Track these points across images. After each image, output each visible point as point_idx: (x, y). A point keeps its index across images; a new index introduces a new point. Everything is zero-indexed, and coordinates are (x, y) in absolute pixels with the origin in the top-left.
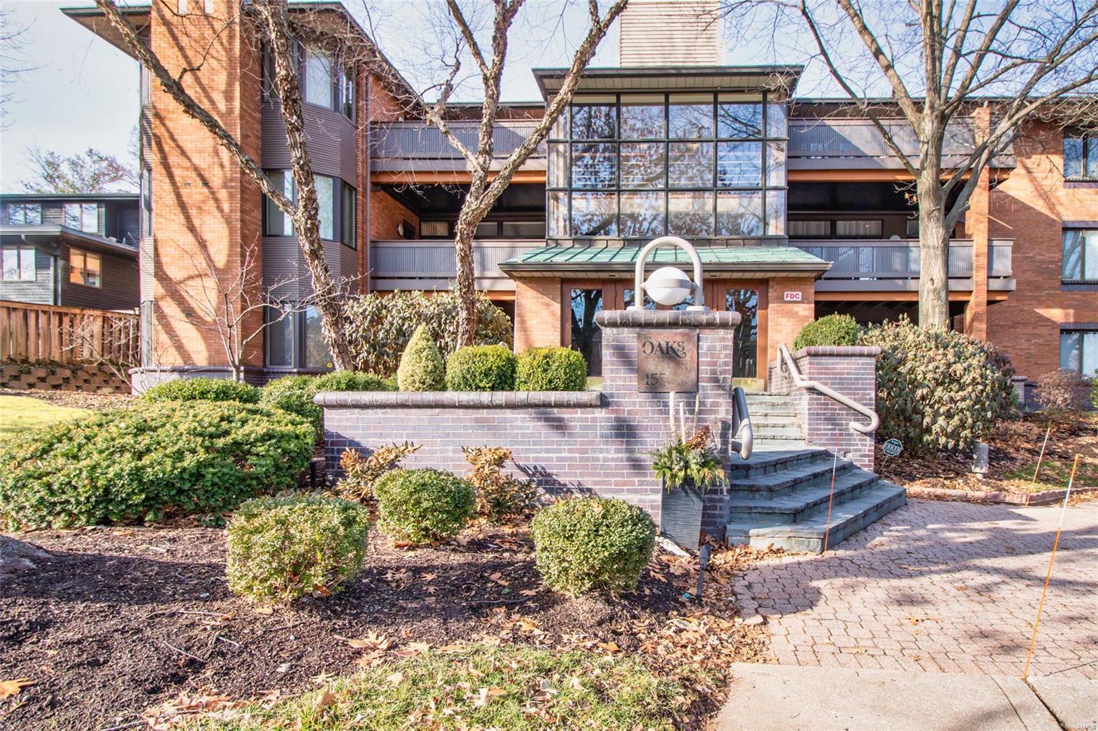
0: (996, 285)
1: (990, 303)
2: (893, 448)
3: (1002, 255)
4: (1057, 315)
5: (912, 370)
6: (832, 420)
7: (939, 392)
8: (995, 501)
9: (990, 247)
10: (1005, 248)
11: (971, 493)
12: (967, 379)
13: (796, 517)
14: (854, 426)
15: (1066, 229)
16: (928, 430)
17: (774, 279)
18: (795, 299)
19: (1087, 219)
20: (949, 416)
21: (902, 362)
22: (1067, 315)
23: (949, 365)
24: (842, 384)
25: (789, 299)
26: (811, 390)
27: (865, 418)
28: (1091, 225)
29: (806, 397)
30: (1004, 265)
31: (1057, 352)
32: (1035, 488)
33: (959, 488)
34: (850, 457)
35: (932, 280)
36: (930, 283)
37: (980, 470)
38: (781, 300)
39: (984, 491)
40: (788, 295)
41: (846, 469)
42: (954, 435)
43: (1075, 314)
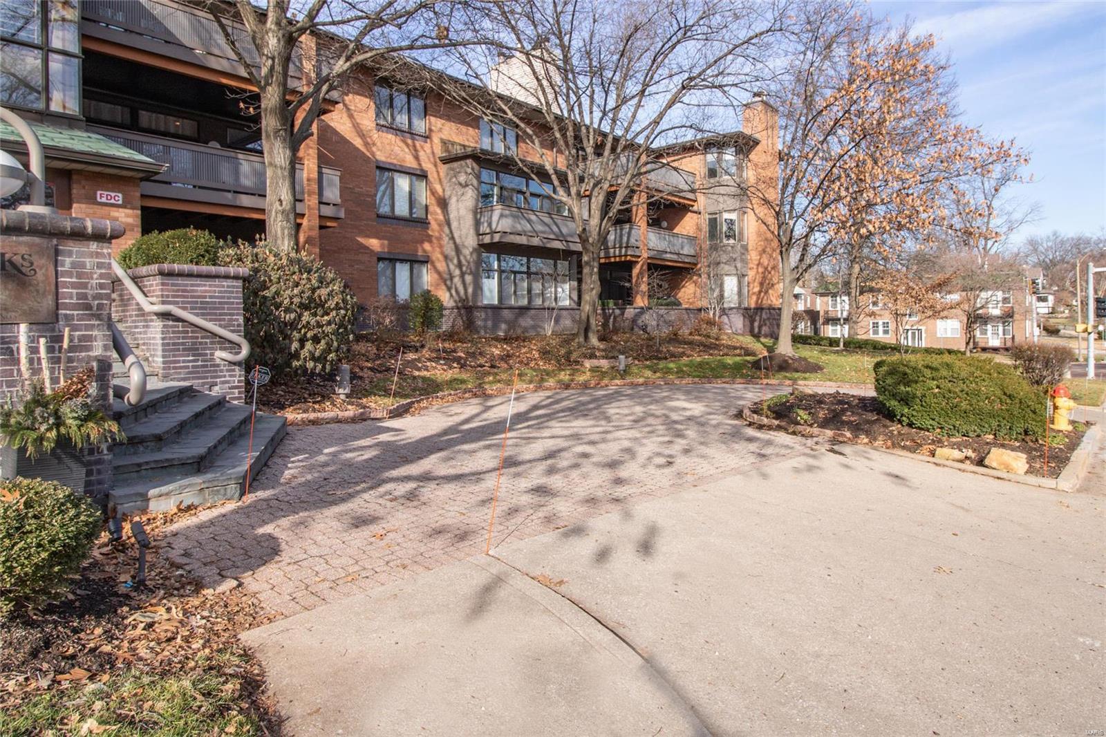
0: (327, 211)
1: (321, 227)
2: (261, 376)
3: (331, 184)
4: (374, 244)
5: (277, 293)
6: (194, 350)
7: (306, 316)
8: (362, 418)
9: (320, 173)
10: (333, 177)
11: (341, 414)
12: (331, 304)
13: (199, 465)
14: (220, 354)
15: (378, 167)
16: (296, 356)
17: (79, 172)
18: (113, 201)
19: (395, 162)
20: (316, 340)
21: (264, 287)
22: (382, 245)
23: (314, 290)
24: (205, 309)
25: (104, 200)
26: (165, 316)
27: (234, 347)
28: (398, 168)
29: (158, 325)
30: (333, 194)
31: (375, 277)
32: (390, 403)
33: (329, 411)
34: (216, 391)
35: (280, 200)
36: (278, 203)
37: (342, 392)
38: (92, 200)
39: (351, 411)
40: (102, 196)
41: (221, 403)
42: (322, 359)
43: (389, 244)
